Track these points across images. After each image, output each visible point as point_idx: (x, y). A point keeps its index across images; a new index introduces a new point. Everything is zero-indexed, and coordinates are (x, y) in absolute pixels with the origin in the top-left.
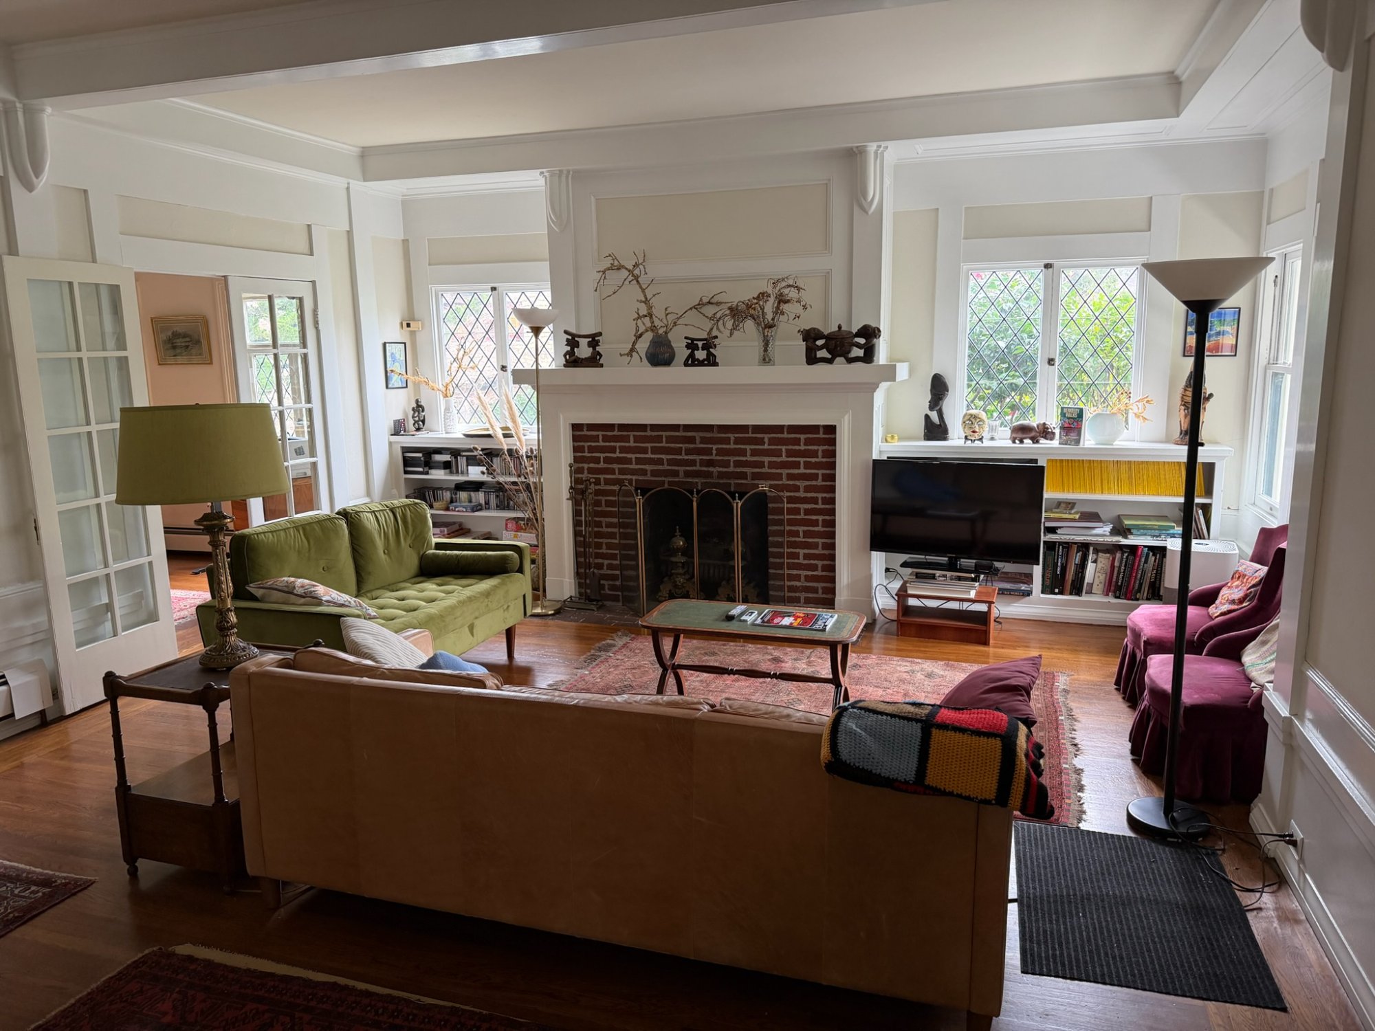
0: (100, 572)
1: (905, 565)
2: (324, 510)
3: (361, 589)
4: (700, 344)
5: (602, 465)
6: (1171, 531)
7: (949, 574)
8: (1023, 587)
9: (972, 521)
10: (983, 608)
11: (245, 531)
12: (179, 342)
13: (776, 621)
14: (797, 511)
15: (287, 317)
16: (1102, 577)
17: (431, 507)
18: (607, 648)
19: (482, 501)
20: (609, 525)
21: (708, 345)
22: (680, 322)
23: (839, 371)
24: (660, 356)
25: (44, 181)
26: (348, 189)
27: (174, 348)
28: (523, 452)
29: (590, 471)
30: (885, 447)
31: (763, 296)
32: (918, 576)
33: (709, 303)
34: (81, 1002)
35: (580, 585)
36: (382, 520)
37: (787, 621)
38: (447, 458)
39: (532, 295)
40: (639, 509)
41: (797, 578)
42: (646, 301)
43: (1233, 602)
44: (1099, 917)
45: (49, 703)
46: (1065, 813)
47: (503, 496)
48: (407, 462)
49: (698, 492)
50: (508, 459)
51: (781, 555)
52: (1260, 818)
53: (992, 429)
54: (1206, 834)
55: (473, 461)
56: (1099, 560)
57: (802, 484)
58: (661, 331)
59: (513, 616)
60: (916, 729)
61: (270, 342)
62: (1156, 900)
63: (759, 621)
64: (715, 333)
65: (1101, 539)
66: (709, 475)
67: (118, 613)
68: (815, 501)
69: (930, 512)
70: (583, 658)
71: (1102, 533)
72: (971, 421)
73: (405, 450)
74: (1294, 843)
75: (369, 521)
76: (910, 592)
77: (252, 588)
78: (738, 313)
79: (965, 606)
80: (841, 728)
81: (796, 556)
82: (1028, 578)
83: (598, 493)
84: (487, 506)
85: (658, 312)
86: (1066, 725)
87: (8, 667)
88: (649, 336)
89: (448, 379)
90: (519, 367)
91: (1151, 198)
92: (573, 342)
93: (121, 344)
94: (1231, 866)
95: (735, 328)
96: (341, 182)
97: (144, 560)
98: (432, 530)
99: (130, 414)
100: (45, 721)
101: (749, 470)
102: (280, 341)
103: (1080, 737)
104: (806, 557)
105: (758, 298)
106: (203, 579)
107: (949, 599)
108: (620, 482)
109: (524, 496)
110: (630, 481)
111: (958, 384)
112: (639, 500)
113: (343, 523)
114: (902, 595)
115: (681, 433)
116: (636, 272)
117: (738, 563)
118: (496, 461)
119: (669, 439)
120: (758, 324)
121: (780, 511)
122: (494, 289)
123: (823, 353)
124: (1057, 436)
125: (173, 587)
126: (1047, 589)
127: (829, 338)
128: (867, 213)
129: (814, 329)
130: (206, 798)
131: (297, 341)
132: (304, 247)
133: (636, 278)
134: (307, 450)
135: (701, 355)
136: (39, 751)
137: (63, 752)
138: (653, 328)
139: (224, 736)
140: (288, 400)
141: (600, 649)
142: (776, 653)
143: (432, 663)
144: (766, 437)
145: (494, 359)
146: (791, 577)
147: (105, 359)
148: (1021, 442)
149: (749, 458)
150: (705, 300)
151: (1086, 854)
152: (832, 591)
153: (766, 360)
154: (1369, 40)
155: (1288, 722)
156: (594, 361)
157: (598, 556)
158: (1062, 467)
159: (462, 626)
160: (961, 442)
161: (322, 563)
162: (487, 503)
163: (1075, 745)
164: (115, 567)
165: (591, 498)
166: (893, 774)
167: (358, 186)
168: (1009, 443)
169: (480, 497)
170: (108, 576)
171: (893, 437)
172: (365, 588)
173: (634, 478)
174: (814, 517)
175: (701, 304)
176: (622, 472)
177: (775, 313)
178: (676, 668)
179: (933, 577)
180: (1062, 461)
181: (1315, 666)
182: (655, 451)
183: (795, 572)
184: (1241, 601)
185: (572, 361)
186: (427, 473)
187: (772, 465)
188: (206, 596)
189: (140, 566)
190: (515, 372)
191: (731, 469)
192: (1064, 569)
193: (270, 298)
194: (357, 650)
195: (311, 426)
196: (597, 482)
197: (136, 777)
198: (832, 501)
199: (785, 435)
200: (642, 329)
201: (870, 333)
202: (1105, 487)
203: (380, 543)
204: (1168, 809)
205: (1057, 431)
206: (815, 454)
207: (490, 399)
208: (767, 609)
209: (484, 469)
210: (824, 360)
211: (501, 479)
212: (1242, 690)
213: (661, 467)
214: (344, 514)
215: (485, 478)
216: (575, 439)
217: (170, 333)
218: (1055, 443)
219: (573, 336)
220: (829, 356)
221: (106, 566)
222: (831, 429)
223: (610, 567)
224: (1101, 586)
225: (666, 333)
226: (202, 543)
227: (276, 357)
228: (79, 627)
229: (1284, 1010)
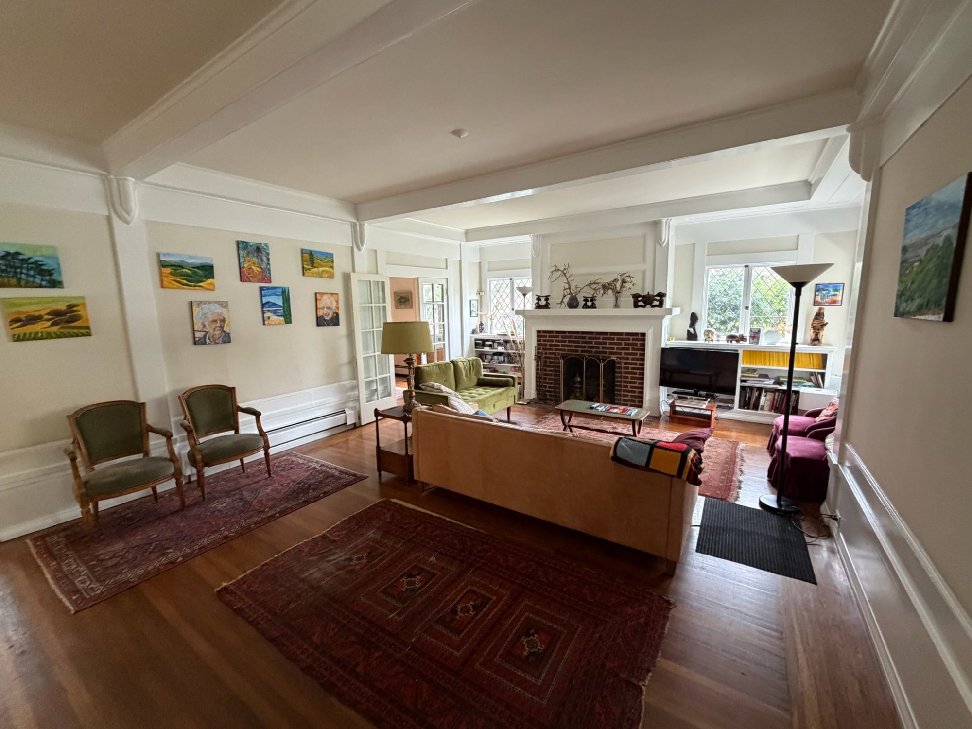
0: (374, 378)
1: (674, 392)
2: (447, 360)
3: (456, 390)
4: (589, 299)
5: (548, 347)
6: (804, 384)
7: (693, 397)
8: (730, 405)
9: (710, 376)
10: (708, 413)
11: (420, 366)
12: (403, 300)
13: (611, 410)
14: (628, 368)
15: (438, 291)
16: (769, 403)
17: (483, 361)
18: (546, 418)
19: (502, 360)
20: (550, 371)
21: (593, 299)
22: (582, 290)
23: (648, 311)
24: (573, 304)
25: (363, 248)
26: (460, 245)
27: (401, 302)
28: (518, 341)
29: (543, 349)
30: (668, 343)
31: (616, 280)
32: (680, 397)
33: (594, 283)
34: (364, 511)
35: (538, 394)
36: (465, 364)
37: (615, 411)
38: (490, 343)
39: (525, 281)
40: (562, 365)
41: (627, 396)
42: (568, 283)
43: (827, 416)
44: (735, 537)
45: (357, 421)
46: (730, 497)
47: (510, 358)
48: (476, 344)
49: (586, 359)
50: (513, 344)
51: (620, 386)
52: (825, 509)
53: (718, 336)
54: (797, 512)
55: (499, 344)
56: (768, 395)
57: (630, 357)
58: (574, 294)
59: (510, 403)
60: (648, 447)
61: (431, 300)
62: (764, 534)
63: (604, 410)
64: (595, 295)
65: (768, 386)
66: (591, 352)
67: (379, 392)
68: (636, 364)
69: (692, 372)
70: (536, 421)
71: (769, 383)
72: (708, 333)
73: (476, 340)
74: (836, 519)
75: (461, 365)
76: (676, 404)
77: (421, 386)
78: (605, 287)
79: (702, 412)
80: (619, 445)
81: (627, 387)
82: (733, 402)
83: (546, 358)
84: (504, 362)
85: (573, 287)
86: (739, 463)
87: (346, 407)
88: (569, 296)
89: (492, 313)
90: (519, 309)
91: (798, 235)
92: (539, 299)
93: (384, 302)
94: (805, 526)
95: (604, 293)
96: (458, 243)
97: (388, 375)
98: (482, 370)
99: (386, 324)
100: (356, 426)
101: (608, 351)
102: (435, 300)
103: (744, 468)
104: (631, 387)
105: (613, 281)
106: (406, 384)
107: (695, 408)
108: (555, 354)
109: (518, 358)
110: (559, 354)
111: (703, 317)
112: (562, 361)
113: (452, 365)
114: (672, 406)
115: (580, 335)
116: (565, 272)
117: (602, 389)
118: (508, 344)
119: (575, 337)
120: (613, 292)
121: (621, 368)
122: (511, 279)
123: (641, 303)
124: (748, 340)
125: (396, 386)
126: (741, 406)
127: (644, 297)
128: (661, 246)
129: (637, 294)
130: (403, 453)
131: (441, 300)
132: (444, 266)
133: (565, 274)
134: (442, 339)
135: (589, 304)
136: (353, 436)
137: (361, 437)
138: (571, 293)
139: (409, 435)
140: (437, 321)
141: (543, 418)
142: (615, 425)
143: (477, 413)
144: (616, 337)
145: (510, 306)
146: (624, 396)
147: (379, 306)
148: (731, 342)
149: (608, 346)
150: (592, 282)
151: (736, 513)
152: (642, 402)
153: (617, 306)
154: (881, 168)
155: (836, 465)
156: (547, 306)
157: (545, 383)
158: (750, 354)
159: (491, 405)
160: (703, 342)
161: (444, 379)
162: (504, 361)
163: (742, 471)
164: (379, 377)
165: (543, 360)
166: (636, 463)
167: (463, 243)
168: (726, 343)
169: (502, 358)
170: (376, 380)
171: (672, 339)
172: (459, 388)
173: (561, 352)
174: (635, 371)
175: (591, 284)
176: (556, 350)
177: (621, 287)
178: (570, 427)
179: (686, 398)
180: (750, 351)
181: (849, 443)
182: (569, 342)
183: (626, 393)
184: (831, 415)
185: (538, 306)
186: (483, 348)
187: (618, 349)
188: (406, 389)
189: (386, 377)
190: (516, 311)
191: (600, 350)
192: (750, 398)
193: (432, 285)
194: (452, 407)
195: (444, 331)
196: (546, 353)
197: (381, 445)
198: (643, 364)
199: (624, 337)
200: (566, 293)
201: (662, 295)
202: (771, 362)
203: (464, 373)
204: (779, 501)
205: (748, 338)
206: (636, 345)
207: (507, 321)
208: (609, 406)
209: (503, 347)
210: (641, 306)
211: (510, 351)
212: (822, 453)
213: (571, 348)
214: (453, 362)
215: (504, 351)
216: (538, 336)
217: (399, 297)
218: (747, 343)
219: (539, 297)
220: (643, 304)
221: (376, 376)
222: (644, 335)
223: (550, 387)
224: (768, 407)
225: (576, 295)
226: (405, 371)
227: (433, 305)
228: (367, 396)
229: (815, 583)
